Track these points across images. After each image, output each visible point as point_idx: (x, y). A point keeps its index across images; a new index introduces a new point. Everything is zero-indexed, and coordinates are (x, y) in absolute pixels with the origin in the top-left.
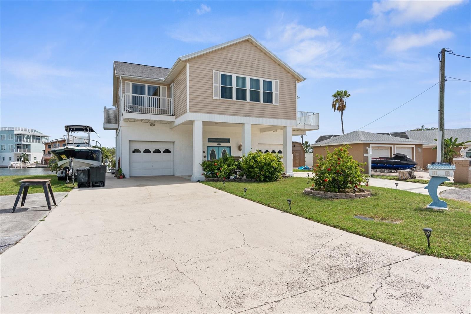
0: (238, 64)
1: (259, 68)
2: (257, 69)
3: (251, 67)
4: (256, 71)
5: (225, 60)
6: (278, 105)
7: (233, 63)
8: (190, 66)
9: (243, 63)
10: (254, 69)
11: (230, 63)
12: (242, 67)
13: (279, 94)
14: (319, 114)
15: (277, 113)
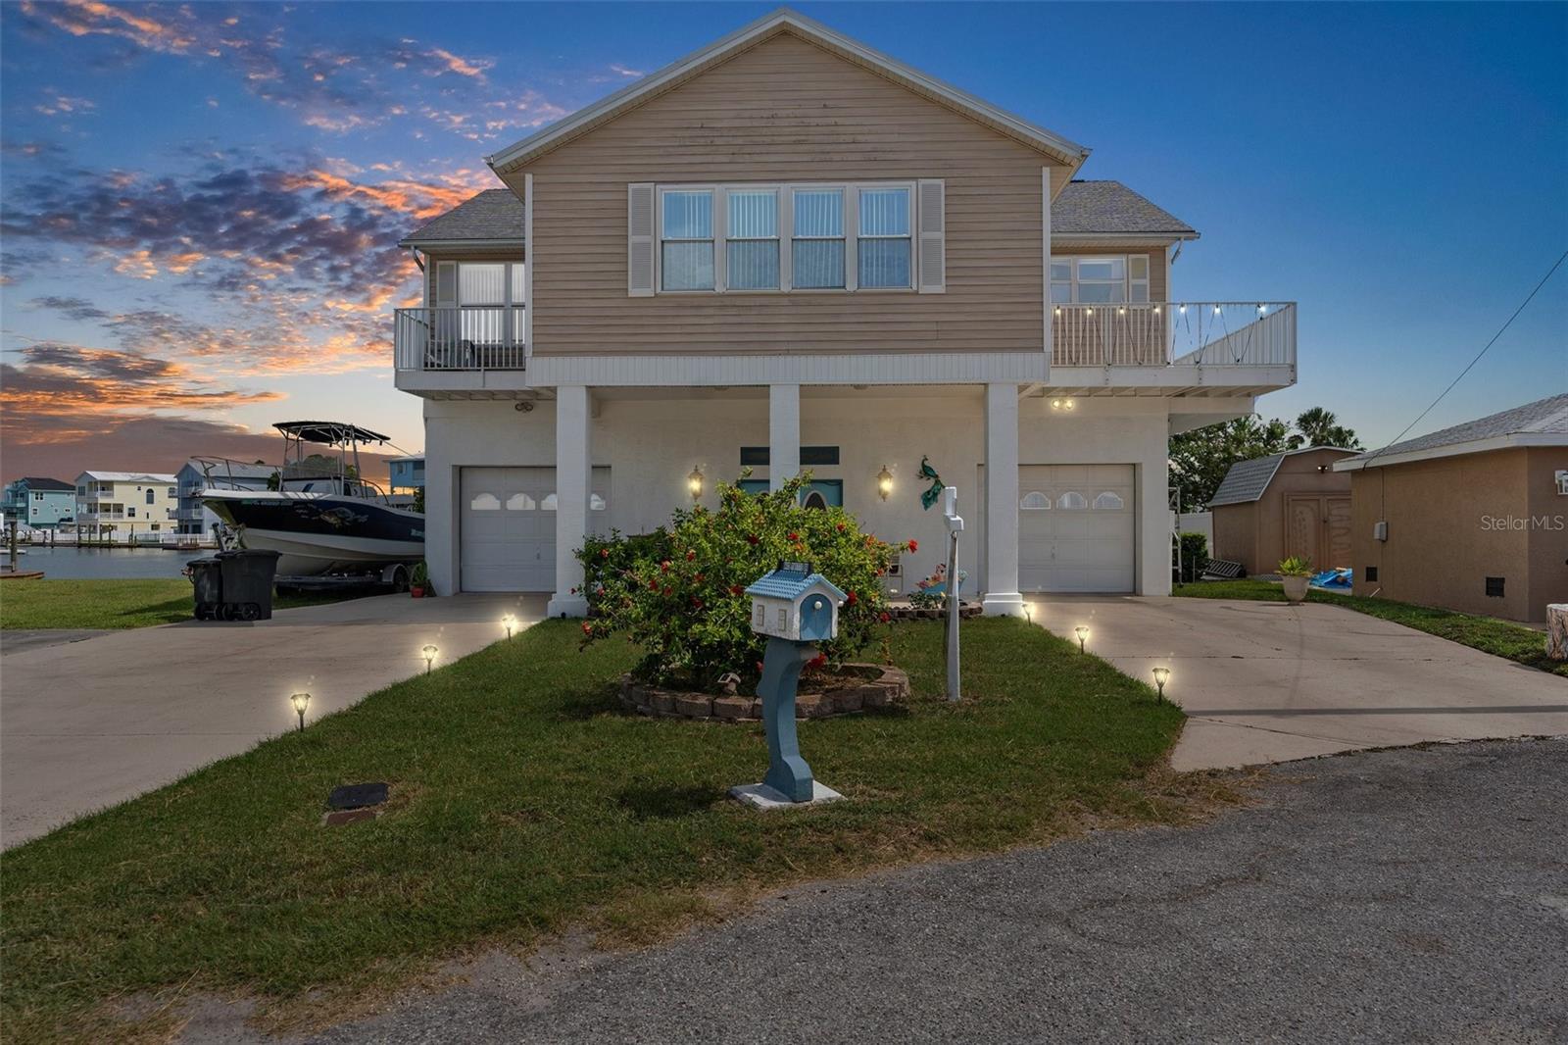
0: (740, 141)
1: (842, 138)
2: (828, 148)
3: (799, 142)
4: (828, 157)
5: (680, 133)
6: (941, 289)
7: (718, 141)
8: (539, 184)
9: (764, 131)
10: (817, 148)
11: (702, 141)
12: (757, 149)
13: (943, 242)
14: (1294, 304)
15: (934, 327)
